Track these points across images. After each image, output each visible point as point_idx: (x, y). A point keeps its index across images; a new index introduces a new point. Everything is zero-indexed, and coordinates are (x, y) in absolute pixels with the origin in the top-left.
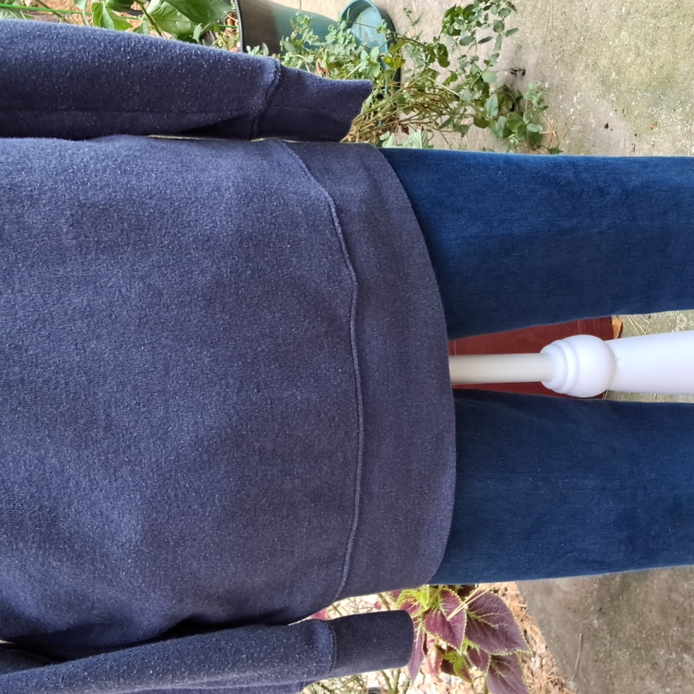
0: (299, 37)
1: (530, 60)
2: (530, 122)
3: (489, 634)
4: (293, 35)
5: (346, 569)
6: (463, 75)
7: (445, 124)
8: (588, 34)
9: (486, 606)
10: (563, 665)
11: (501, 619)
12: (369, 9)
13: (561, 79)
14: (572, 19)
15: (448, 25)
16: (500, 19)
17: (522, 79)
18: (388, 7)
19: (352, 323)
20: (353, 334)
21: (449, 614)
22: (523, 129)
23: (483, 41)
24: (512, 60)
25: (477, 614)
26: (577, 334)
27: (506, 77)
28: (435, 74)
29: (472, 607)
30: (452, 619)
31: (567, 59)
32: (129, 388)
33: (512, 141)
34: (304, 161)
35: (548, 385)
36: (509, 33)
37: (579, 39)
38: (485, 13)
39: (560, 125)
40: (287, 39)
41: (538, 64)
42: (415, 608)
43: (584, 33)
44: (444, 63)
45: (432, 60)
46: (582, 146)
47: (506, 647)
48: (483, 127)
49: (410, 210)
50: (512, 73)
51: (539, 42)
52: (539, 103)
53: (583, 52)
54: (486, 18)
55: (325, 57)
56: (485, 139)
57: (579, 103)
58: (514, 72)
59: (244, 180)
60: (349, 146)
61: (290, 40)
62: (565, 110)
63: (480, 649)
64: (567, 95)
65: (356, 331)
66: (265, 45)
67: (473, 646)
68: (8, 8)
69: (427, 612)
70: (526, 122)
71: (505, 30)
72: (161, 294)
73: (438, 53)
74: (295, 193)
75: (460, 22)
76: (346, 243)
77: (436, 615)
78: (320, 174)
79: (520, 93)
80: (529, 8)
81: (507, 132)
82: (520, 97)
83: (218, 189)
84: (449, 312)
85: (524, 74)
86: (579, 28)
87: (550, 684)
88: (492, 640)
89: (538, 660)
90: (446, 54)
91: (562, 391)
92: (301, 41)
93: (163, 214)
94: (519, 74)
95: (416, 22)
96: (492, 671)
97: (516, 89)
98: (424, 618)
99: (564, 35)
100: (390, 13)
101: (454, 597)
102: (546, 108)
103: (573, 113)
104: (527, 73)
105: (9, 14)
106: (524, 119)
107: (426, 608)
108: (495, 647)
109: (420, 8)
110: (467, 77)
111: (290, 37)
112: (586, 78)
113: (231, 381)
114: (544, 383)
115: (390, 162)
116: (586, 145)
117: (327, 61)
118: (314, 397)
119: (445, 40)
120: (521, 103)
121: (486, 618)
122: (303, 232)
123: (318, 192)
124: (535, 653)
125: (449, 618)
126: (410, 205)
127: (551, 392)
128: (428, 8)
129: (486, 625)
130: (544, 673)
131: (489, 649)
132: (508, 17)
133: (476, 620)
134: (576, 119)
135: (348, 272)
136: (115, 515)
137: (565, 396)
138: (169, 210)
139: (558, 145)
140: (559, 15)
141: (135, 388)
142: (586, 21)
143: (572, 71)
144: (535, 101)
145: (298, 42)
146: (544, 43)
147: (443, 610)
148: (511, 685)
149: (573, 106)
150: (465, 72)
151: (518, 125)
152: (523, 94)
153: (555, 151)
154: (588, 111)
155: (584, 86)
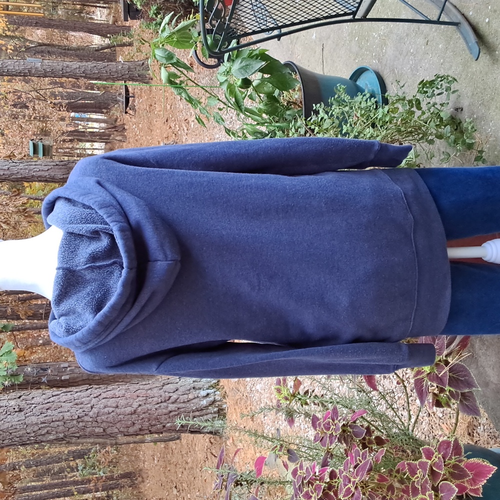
0: (339, 97)
1: (465, 103)
2: (467, 138)
3: (459, 382)
4: (336, 96)
5: (412, 323)
6: (429, 113)
7: (420, 139)
8: (496, 92)
9: (457, 370)
10: (496, 423)
11: (465, 376)
12: (368, 71)
13: (483, 114)
14: (487, 83)
15: (421, 89)
16: (449, 85)
17: (461, 113)
18: (380, 71)
19: (412, 234)
20: (412, 238)
21: (440, 374)
22: (464, 142)
23: (439, 94)
24: (455, 102)
25: (453, 374)
26: (496, 238)
27: (452, 111)
28: (413, 113)
29: (451, 370)
30: (442, 376)
31: (486, 103)
32: (344, 256)
33: (458, 148)
34: (390, 177)
35: (485, 259)
36: (454, 92)
37: (492, 94)
38: (441, 83)
39: (483, 137)
40: (333, 98)
41: (470, 105)
42: (423, 372)
43: (494, 91)
44: (419, 108)
45: (412, 107)
46: (496, 148)
47: (468, 387)
48: (441, 139)
49: (429, 192)
50: (455, 110)
51: (470, 94)
52: (472, 129)
53: (494, 100)
54: (441, 85)
55: (359, 111)
56: (441, 144)
57: (493, 126)
58: (457, 109)
59: (373, 186)
60: (403, 169)
61: (334, 99)
62: (485, 130)
63: (455, 391)
64: (487, 122)
65: (414, 237)
66: (322, 103)
67: (451, 389)
68: (180, 87)
69: (428, 374)
70: (466, 138)
71: (452, 91)
72: (352, 226)
73: (416, 103)
74: (389, 189)
75: (427, 87)
76: (408, 205)
77: (434, 374)
78: (396, 181)
79: (460, 119)
80: (464, 76)
81: (455, 142)
82: (461, 122)
83: (365, 190)
84: (446, 230)
85: (462, 110)
86: (492, 88)
87: (489, 439)
88: (461, 385)
89: (482, 427)
90: (419, 103)
91: (491, 261)
92: (340, 99)
93: (350, 199)
94: (459, 110)
95: (402, 87)
96: (461, 401)
97: (458, 118)
98: (427, 376)
99: (484, 91)
100: (381, 74)
101: (442, 365)
102: (476, 130)
103: (490, 131)
104: (464, 109)
105: (180, 90)
106: (464, 137)
107: (429, 372)
108: (462, 388)
109: (400, 72)
110: (431, 114)
111: (334, 97)
112: (496, 114)
113: (374, 254)
114: (483, 258)
115: (419, 174)
116: (498, 147)
117: (361, 113)
118: (401, 259)
119: (419, 96)
120: (461, 126)
121: (457, 376)
122: (394, 202)
123: (397, 188)
124: (480, 424)
125: (440, 376)
126: (428, 190)
127: (486, 261)
128: (404, 72)
129: (457, 378)
130: (486, 433)
131: (460, 389)
132: (453, 84)
133: (453, 377)
134: (491, 135)
135: (410, 216)
136: (341, 297)
137: (491, 263)
138: (352, 198)
139: (482, 148)
140: (480, 80)
141: (346, 256)
142: (495, 85)
143: (489, 109)
144: (470, 128)
145: (339, 99)
146: (473, 94)
147: (437, 372)
148: (471, 408)
149: (490, 128)
150: (430, 111)
151: (461, 140)
152: (462, 120)
153: (481, 152)
154: (498, 131)
155: (496, 117)
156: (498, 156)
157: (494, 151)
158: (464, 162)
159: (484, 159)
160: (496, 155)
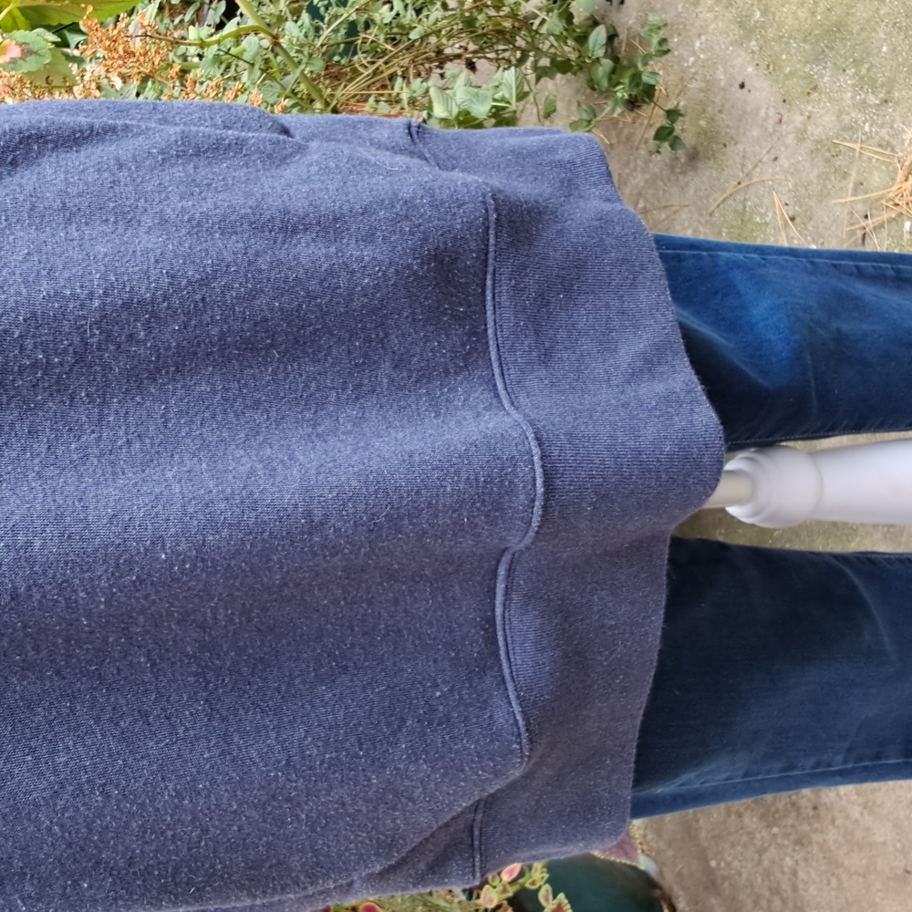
17: (618, 10)
22: (636, 79)
33: (619, 95)
39: (673, 79)
46: (704, 111)
52: (659, 44)
57: (703, 50)
62: (681, 58)
64: (685, 37)
70: (641, 69)
82: (615, 35)
85: (623, 2)
94: (616, 2)
97: (610, 23)
103: (694, 63)
104: (627, 2)
106: (639, 65)
112: (715, 16)
116: (710, 109)
120: (616, 44)
134: (696, 73)
143: (696, 4)
149: (694, 53)
151: (629, 73)
152: (619, 30)
153: (673, 114)
154: (715, 63)
155: (712, 26)
156: (705, 133)
157: (698, 119)
158: (614, 141)
159: (677, 137)
160: (702, 128)
